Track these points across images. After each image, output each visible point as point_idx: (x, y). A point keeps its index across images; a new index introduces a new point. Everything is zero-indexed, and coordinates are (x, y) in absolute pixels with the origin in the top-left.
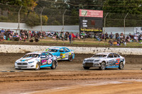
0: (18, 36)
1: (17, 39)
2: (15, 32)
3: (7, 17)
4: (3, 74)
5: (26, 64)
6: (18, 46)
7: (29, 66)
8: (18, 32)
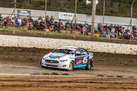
0: (129, 34)
1: (127, 38)
2: (126, 28)
3: (117, 10)
4: (108, 79)
5: (57, 62)
6: (129, 46)
7: (61, 65)
8: (130, 28)
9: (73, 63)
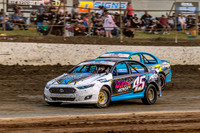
9: (108, 91)
